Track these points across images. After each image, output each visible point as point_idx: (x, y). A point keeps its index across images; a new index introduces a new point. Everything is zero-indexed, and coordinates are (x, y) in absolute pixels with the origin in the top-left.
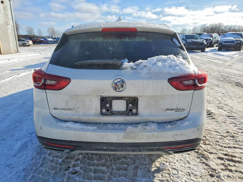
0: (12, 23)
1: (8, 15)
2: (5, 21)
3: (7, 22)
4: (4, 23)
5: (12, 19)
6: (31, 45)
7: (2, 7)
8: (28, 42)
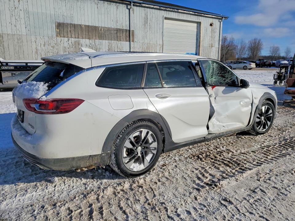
0: (218, 45)
1: (215, 38)
2: (210, 43)
3: (212, 44)
4: (208, 46)
5: (218, 41)
6: (252, 68)
7: (211, 30)
8: (250, 64)
